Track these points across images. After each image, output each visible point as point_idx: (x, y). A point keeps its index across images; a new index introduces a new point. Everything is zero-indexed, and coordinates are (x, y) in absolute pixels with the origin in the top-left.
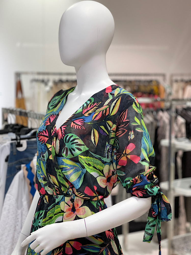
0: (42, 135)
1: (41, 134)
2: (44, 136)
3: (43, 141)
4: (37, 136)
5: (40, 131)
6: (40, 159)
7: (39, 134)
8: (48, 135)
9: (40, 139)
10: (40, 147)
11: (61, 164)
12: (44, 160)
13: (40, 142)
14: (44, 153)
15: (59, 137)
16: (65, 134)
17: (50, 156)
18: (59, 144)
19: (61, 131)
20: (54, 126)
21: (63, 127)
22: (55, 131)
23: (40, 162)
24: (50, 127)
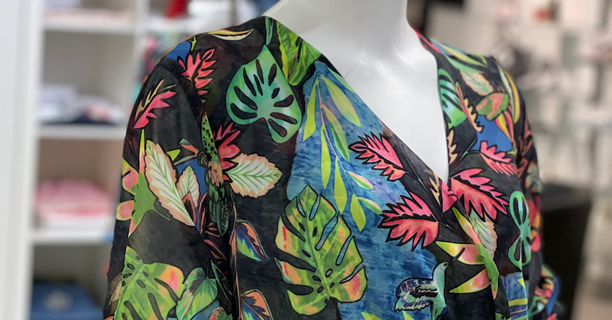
4: (382, 222)
5: (393, 203)
6: (399, 305)
7: (393, 215)
8: (428, 213)
9: (403, 233)
10: (396, 263)
11: (512, 297)
12: (424, 306)
13: (400, 244)
14: (432, 280)
15: (483, 210)
16: (505, 195)
17: (470, 282)
18: (495, 233)
19: (476, 188)
20: (429, 175)
21: (471, 177)
22: (451, 193)
23: (401, 318)
24: (415, 182)
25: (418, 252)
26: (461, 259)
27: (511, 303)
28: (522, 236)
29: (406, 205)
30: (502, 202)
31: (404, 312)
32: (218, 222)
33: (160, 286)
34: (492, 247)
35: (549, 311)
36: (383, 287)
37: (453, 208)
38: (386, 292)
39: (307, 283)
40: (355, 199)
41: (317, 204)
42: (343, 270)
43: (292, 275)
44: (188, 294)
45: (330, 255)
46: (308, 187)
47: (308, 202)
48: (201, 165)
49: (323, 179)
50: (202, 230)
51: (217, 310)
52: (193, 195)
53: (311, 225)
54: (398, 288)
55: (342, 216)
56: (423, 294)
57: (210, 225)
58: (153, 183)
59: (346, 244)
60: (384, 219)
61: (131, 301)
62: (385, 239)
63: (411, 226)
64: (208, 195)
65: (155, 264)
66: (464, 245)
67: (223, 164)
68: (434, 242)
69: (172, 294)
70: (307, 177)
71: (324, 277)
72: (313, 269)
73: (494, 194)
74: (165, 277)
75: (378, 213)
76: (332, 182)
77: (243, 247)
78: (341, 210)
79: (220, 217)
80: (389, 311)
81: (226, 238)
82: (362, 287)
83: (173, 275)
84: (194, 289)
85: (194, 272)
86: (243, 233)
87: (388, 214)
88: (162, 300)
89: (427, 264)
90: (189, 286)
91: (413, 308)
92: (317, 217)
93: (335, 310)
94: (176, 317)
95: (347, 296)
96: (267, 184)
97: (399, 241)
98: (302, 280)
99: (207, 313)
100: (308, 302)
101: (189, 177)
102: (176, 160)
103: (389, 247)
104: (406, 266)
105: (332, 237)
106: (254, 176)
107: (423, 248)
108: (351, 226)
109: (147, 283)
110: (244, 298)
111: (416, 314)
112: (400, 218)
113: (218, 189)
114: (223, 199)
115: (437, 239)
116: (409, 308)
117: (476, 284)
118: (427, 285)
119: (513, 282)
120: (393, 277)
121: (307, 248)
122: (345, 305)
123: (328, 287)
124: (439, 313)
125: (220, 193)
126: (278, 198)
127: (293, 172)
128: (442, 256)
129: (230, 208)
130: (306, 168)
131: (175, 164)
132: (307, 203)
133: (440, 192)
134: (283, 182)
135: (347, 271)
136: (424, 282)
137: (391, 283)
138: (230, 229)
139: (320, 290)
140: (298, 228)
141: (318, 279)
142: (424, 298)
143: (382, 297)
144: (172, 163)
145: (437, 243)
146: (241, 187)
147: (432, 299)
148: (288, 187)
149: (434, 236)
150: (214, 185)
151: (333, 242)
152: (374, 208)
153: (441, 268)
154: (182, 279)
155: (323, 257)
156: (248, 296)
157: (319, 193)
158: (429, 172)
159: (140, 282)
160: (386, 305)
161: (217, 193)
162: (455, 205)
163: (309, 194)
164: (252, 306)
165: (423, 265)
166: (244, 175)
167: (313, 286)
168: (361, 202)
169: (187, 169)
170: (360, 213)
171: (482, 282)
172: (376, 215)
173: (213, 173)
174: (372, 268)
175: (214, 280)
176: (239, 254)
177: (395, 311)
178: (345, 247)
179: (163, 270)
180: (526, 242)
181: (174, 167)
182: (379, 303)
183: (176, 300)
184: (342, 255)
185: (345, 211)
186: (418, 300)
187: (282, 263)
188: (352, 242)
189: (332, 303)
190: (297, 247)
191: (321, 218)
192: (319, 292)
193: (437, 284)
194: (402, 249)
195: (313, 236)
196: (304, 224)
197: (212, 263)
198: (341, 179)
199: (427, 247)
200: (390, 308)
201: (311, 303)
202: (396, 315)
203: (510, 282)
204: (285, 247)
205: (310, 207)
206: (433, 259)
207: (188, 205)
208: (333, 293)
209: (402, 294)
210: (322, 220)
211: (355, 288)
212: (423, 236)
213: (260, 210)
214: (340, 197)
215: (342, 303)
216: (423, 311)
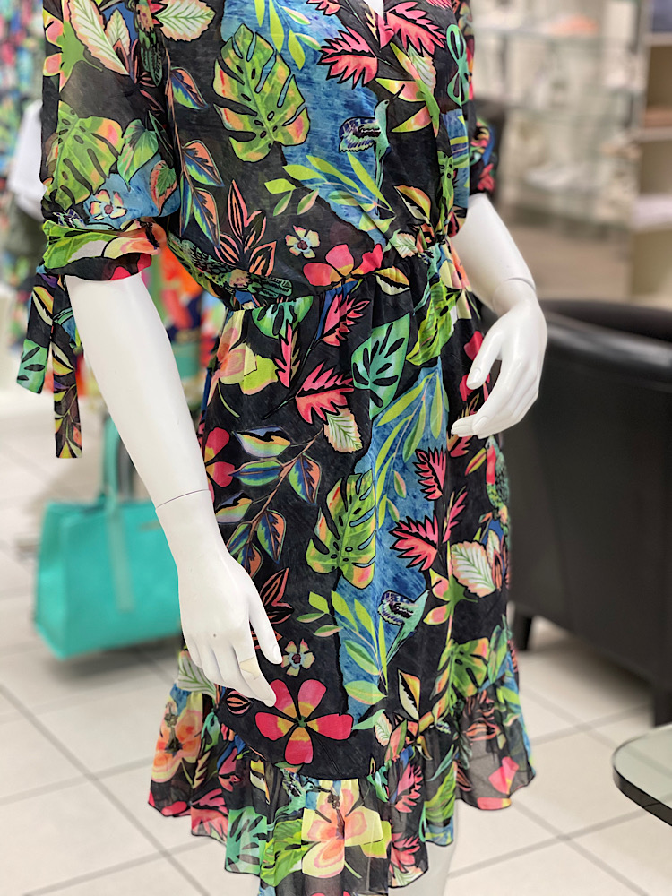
0: (345, 53)
1: (340, 49)
2: (354, 53)
3: (354, 74)
4: (322, 59)
5: (331, 38)
6: (343, 146)
7: (332, 51)
8: (367, 49)
9: (343, 69)
10: (338, 103)
11: (453, 135)
12: (367, 146)
13: (341, 82)
14: (374, 118)
15: (421, 45)
16: (441, 28)
17: (412, 120)
18: (433, 68)
19: (413, 21)
20: (364, 9)
21: (407, 10)
22: (387, 27)
23: (345, 158)
24: (351, 16)
25: (359, 90)
26: (401, 96)
27: (452, 142)
28: (460, 71)
29: (344, 40)
30: (440, 36)
31: (349, 153)
32: (152, 71)
33: (98, 141)
34: (433, 84)
35: (486, 161)
36: (327, 128)
37: (391, 44)
38: (329, 132)
39: (250, 129)
40: (292, 35)
41: (253, 44)
42: (285, 112)
43: (233, 121)
44: (128, 148)
45: (271, 96)
46: (243, 26)
47: (244, 41)
48: (129, 9)
49: (257, 16)
50: (136, 80)
51: (159, 164)
52: (123, 41)
53: (248, 67)
54: (341, 128)
55: (280, 55)
56: (365, 134)
57: (144, 74)
58: (80, 31)
59: (287, 85)
60: (323, 56)
61: (70, 158)
62: (325, 76)
63: (349, 63)
64: (139, 41)
65: (91, 118)
66: (404, 82)
67: (152, 7)
68: (374, 79)
69: (112, 149)
70: (241, 15)
71: (266, 120)
72: (254, 114)
73: (431, 27)
74: (103, 132)
75: (317, 49)
76: (267, 18)
77: (178, 97)
78: (279, 48)
79: (153, 65)
80: (333, 152)
81: (162, 87)
82: (305, 129)
83: (111, 129)
84: (133, 143)
85: (132, 125)
86: (179, 81)
87: (326, 50)
88: (102, 155)
89: (368, 102)
90: (128, 140)
91: (356, 148)
92: (254, 58)
93: (279, 155)
94: (118, 173)
95: (291, 140)
96: (200, 25)
97: (339, 78)
98: (244, 126)
99: (148, 168)
100: (252, 149)
101: (118, 22)
102: (102, 5)
103: (330, 85)
104: (347, 105)
105: (271, 78)
106: (186, 18)
107: (363, 86)
108: (290, 65)
109: (85, 138)
110: (186, 150)
111: (360, 155)
112: (339, 54)
113: (149, 35)
114: (155, 46)
115: (376, 76)
116: (353, 149)
117: (417, 121)
118: (369, 124)
119: (454, 119)
120: (335, 117)
121: (247, 93)
122: (289, 149)
123: (271, 131)
124: (383, 153)
125: (151, 40)
126: (212, 40)
127: (226, 11)
128: (382, 94)
129: (163, 55)
130: (238, 6)
131: (102, 9)
132: (243, 43)
133: (377, 27)
134: (217, 22)
135: (289, 112)
136: (366, 121)
137: (333, 123)
138: (164, 78)
139: (263, 135)
140: (236, 71)
141: (259, 123)
142: (367, 138)
143: (326, 138)
144: (98, 8)
145: (377, 79)
146: (172, 31)
147: (375, 139)
148: (222, 28)
149: (374, 73)
150: (144, 31)
151: (272, 83)
152: (313, 44)
153: (383, 106)
154: (121, 133)
155: (264, 99)
156: (189, 147)
157: (254, 31)
158: (364, 6)
159: (76, 137)
160: (330, 146)
161: (147, 40)
162: (392, 40)
163: (244, 34)
164: (194, 157)
165: (365, 104)
166: (175, 17)
167: (256, 132)
168: (298, 38)
169: (115, 14)
170: (298, 51)
171: (423, 120)
172: (314, 50)
173: (142, 17)
174: (314, 108)
175: (153, 132)
176: (176, 104)
177: (340, 152)
178: (286, 87)
179: (100, 123)
180: (464, 79)
181: (101, 13)
182: (323, 145)
183: (117, 155)
184: (283, 96)
185: (282, 49)
186: (361, 140)
187: (222, 109)
188: (293, 81)
189: (275, 147)
190: (236, 91)
191: (258, 58)
192: (262, 137)
193: (379, 123)
194: (343, 86)
195: (253, 78)
196: (241, 67)
197: (150, 115)
198: (276, 15)
199: (367, 85)
200: (334, 150)
201: (255, 150)
202: (341, 156)
203: (450, 119)
204: (223, 91)
205: (247, 48)
206: (374, 97)
207: (119, 53)
208: (276, 137)
209: (344, 135)
210: (260, 61)
211: (298, 131)
212: (363, 73)
213: (195, 54)
214: (277, 34)
215: (286, 146)
216: (367, 152)
